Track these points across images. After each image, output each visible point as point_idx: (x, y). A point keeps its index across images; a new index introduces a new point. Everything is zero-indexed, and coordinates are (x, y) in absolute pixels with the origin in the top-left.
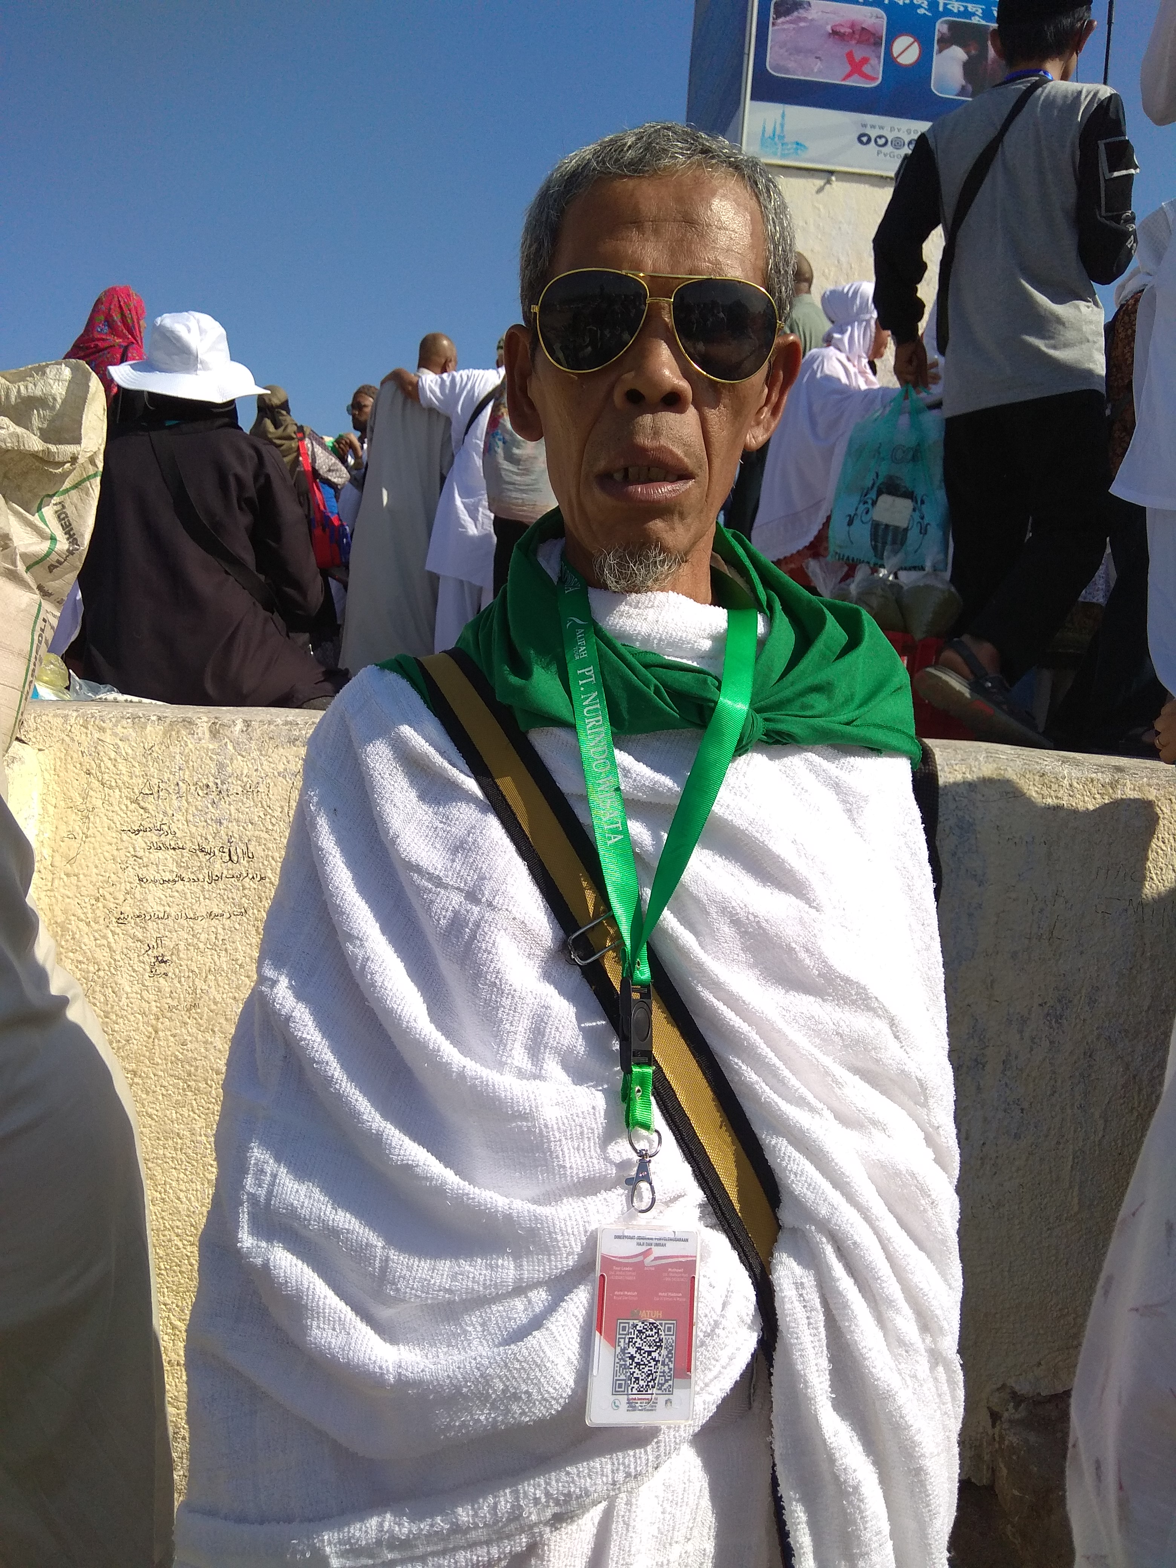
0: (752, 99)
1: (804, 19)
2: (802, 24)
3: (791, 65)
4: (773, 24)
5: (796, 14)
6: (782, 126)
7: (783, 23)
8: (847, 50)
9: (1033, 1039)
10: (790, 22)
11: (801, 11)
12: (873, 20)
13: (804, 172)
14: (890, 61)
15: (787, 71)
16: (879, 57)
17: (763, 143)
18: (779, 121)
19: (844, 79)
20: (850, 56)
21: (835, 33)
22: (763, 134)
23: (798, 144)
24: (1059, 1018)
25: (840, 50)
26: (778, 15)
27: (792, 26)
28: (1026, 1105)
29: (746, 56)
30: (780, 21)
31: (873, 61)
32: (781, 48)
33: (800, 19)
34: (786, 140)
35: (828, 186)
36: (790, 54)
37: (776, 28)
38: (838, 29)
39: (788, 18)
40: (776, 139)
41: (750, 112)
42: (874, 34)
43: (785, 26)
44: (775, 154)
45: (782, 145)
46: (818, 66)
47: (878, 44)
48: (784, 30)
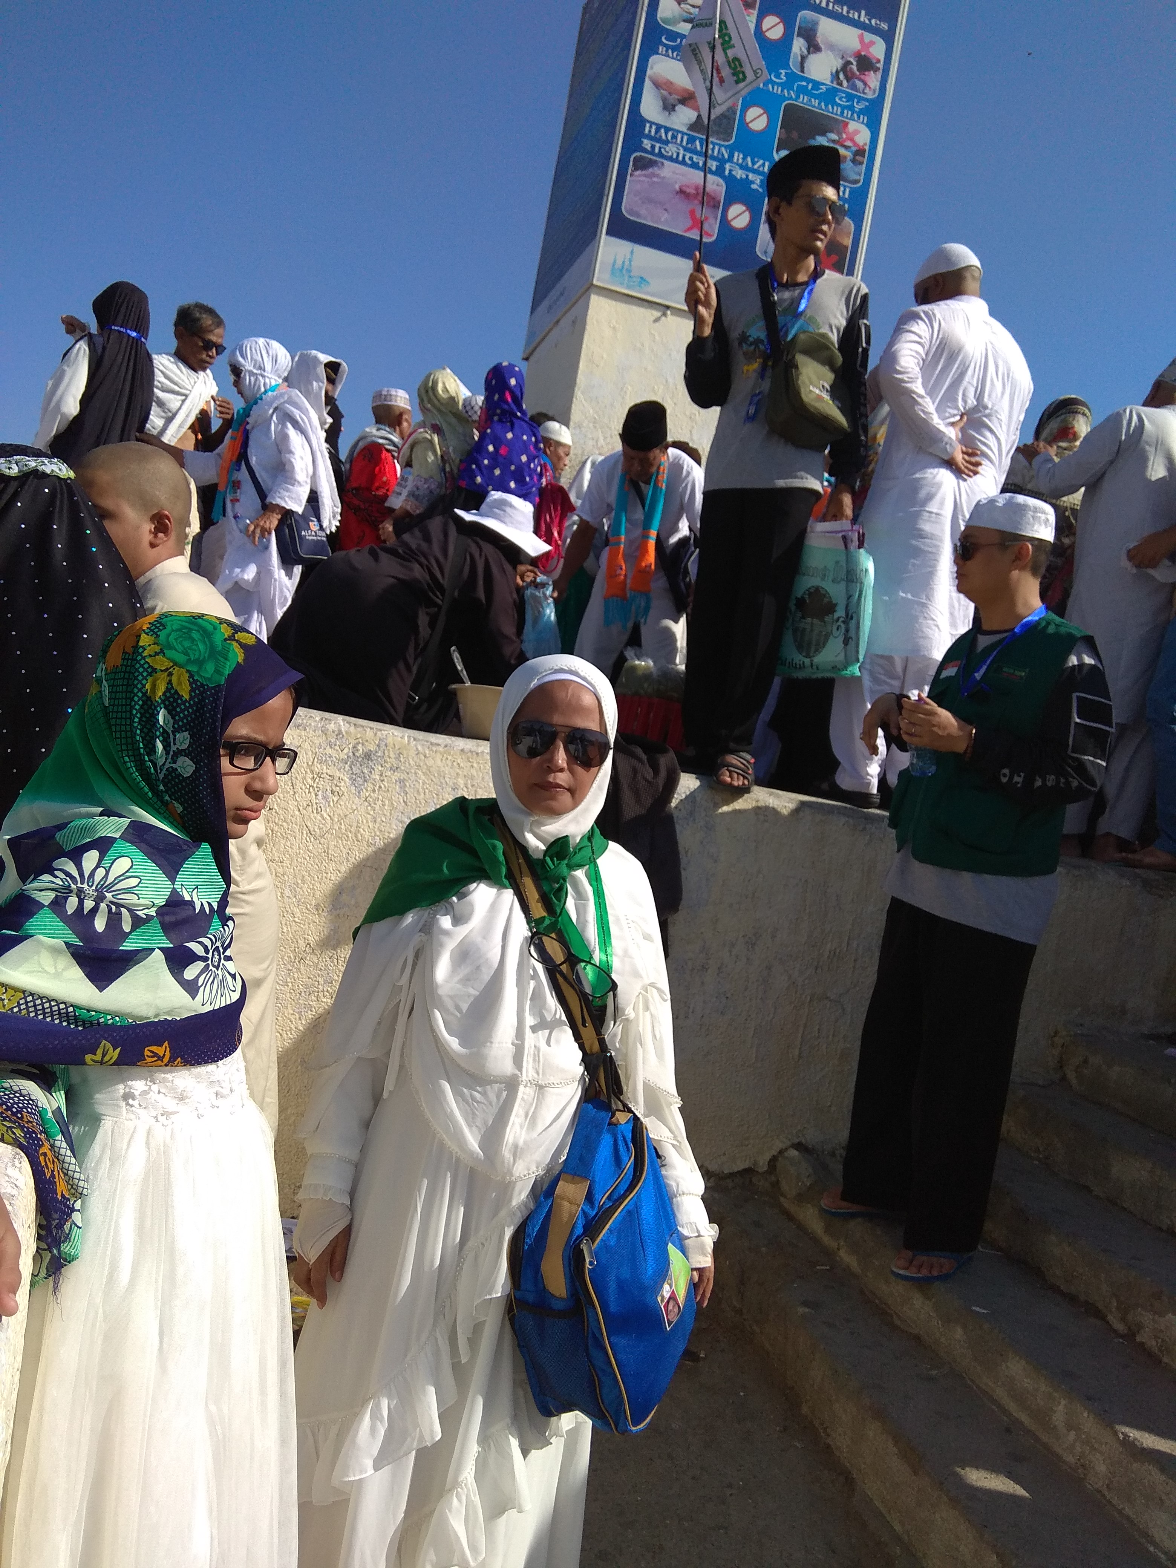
0: (607, 233)
1: (658, 176)
2: (655, 179)
3: (643, 212)
4: (631, 175)
5: (651, 170)
6: (630, 261)
7: (639, 176)
8: (690, 207)
9: (737, 957)
10: (645, 176)
11: (656, 168)
12: (715, 187)
13: (646, 304)
14: (725, 222)
15: (639, 216)
16: (716, 218)
17: (613, 272)
18: (628, 256)
19: (686, 231)
20: (692, 213)
21: (681, 192)
22: (614, 265)
23: (641, 278)
24: (753, 945)
25: (684, 206)
26: (636, 168)
27: (647, 179)
28: (729, 995)
29: (605, 198)
30: (637, 173)
31: (711, 220)
32: (635, 196)
33: (653, 175)
34: (632, 274)
35: (663, 318)
36: (643, 203)
37: (633, 178)
38: (684, 189)
39: (644, 172)
40: (624, 271)
41: (605, 245)
42: (714, 199)
43: (642, 179)
44: (622, 284)
45: (630, 277)
46: (665, 216)
47: (716, 206)
48: (640, 181)
